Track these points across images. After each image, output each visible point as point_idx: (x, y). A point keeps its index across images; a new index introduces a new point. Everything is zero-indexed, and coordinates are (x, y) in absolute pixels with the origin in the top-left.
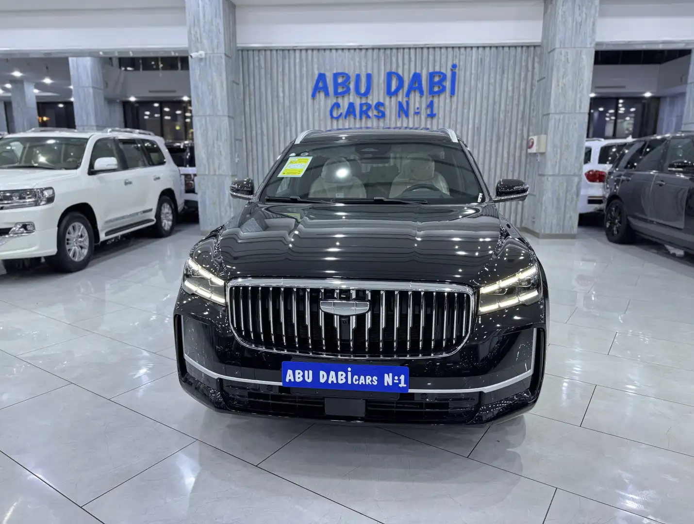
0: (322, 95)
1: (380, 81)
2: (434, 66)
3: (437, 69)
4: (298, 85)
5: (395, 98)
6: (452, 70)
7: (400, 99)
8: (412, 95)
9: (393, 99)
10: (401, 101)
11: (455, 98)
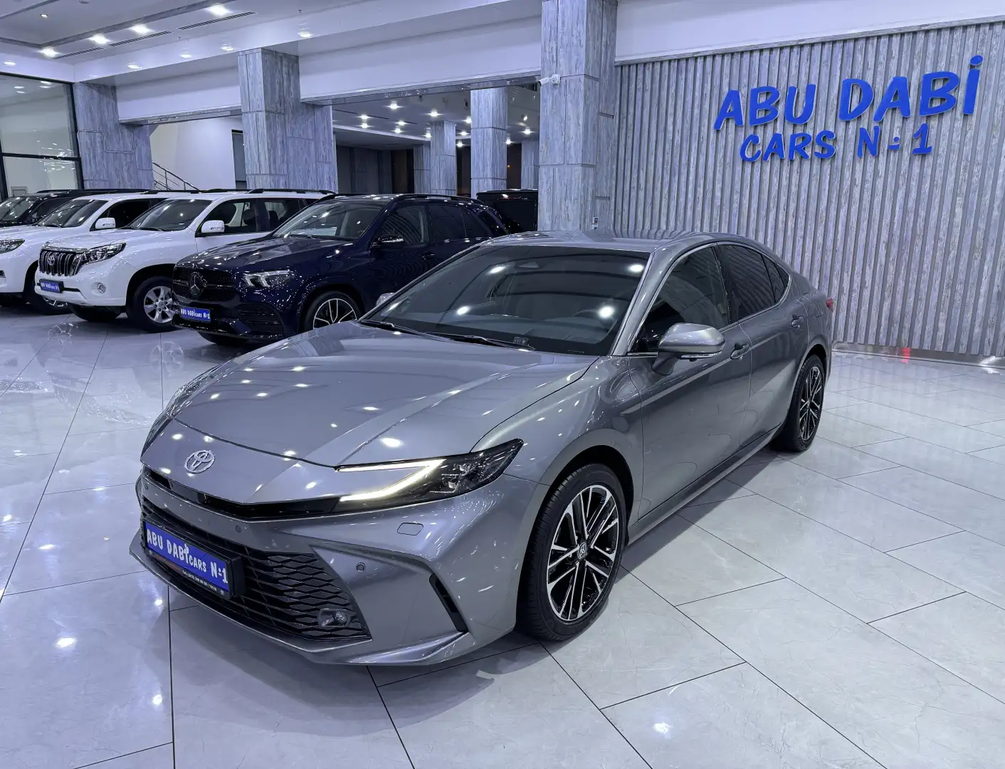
0: (732, 124)
1: (829, 97)
2: (936, 63)
3: (942, 67)
4: (696, 111)
5: (855, 123)
6: (972, 67)
7: (864, 125)
8: (887, 118)
9: (852, 125)
10: (866, 128)
11: (973, 120)
